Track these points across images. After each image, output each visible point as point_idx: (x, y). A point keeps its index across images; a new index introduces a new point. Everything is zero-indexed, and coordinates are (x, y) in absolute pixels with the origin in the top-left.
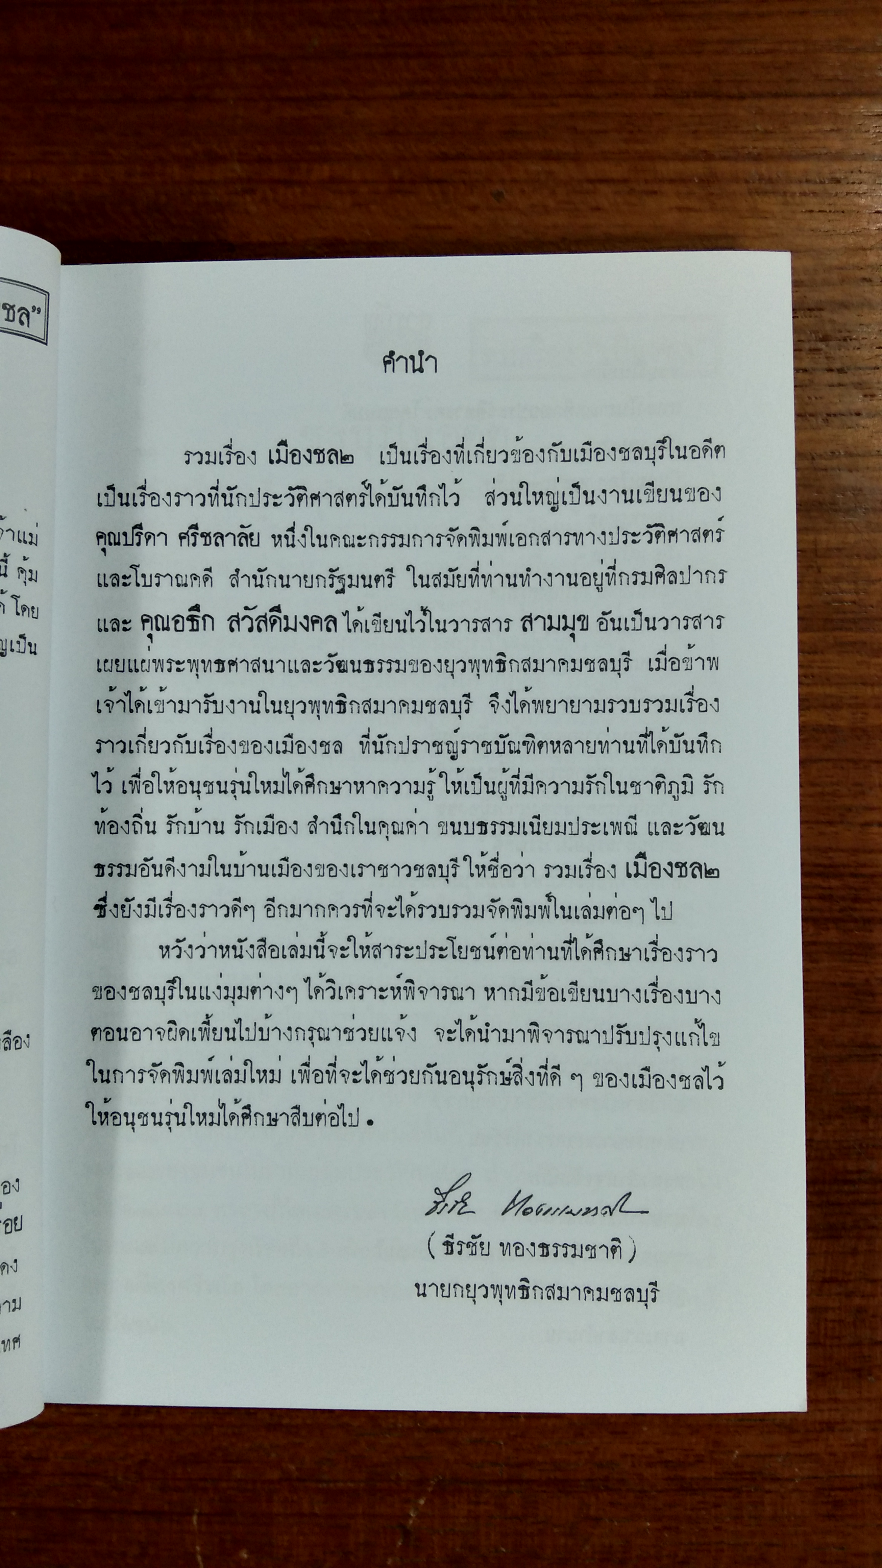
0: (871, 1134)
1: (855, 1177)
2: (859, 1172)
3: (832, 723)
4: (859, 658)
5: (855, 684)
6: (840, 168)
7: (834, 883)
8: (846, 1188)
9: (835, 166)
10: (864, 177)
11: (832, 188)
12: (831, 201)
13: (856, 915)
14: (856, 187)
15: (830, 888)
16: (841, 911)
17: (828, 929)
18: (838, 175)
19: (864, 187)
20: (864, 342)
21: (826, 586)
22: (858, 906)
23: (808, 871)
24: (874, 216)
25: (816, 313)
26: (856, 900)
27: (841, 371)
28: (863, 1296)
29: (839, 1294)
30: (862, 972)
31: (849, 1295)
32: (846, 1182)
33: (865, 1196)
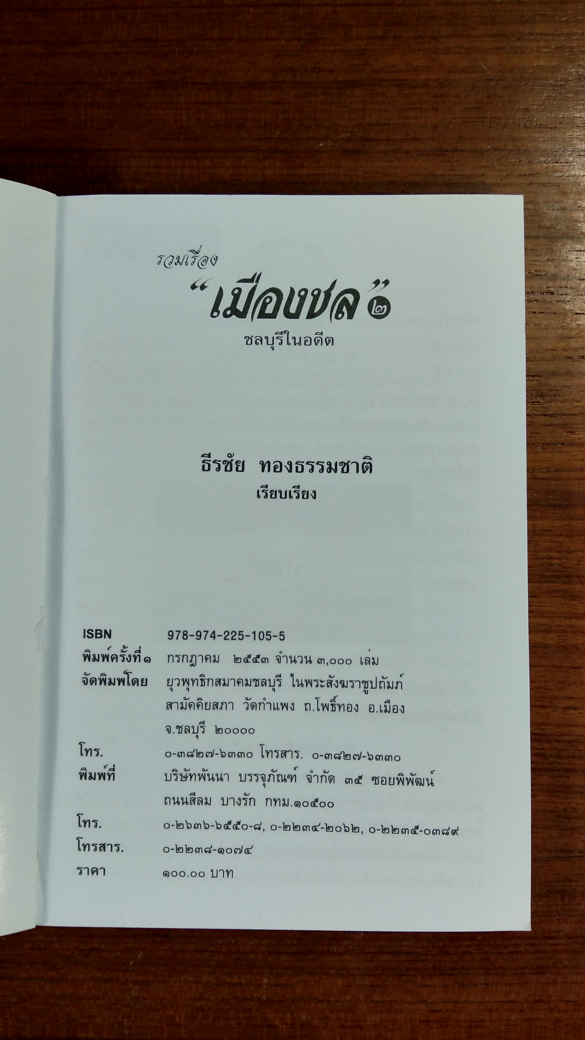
0: (566, 907)
1: (556, 934)
2: (558, 931)
3: (544, 642)
4: (562, 601)
5: (560, 617)
6: (554, 284)
7: (546, 746)
8: (550, 942)
9: (550, 284)
10: (569, 291)
11: (548, 297)
12: (547, 306)
13: (559, 766)
14: (564, 297)
15: (543, 749)
16: (549, 764)
17: (541, 775)
18: (552, 289)
19: (568, 298)
20: (568, 397)
21: (541, 554)
22: (560, 761)
23: (535, 738)
24: (575, 316)
25: (536, 378)
26: (559, 757)
27: (552, 416)
28: (559, 1012)
29: (545, 1010)
30: (562, 803)
31: (551, 1011)
32: (550, 938)
33: (561, 947)
